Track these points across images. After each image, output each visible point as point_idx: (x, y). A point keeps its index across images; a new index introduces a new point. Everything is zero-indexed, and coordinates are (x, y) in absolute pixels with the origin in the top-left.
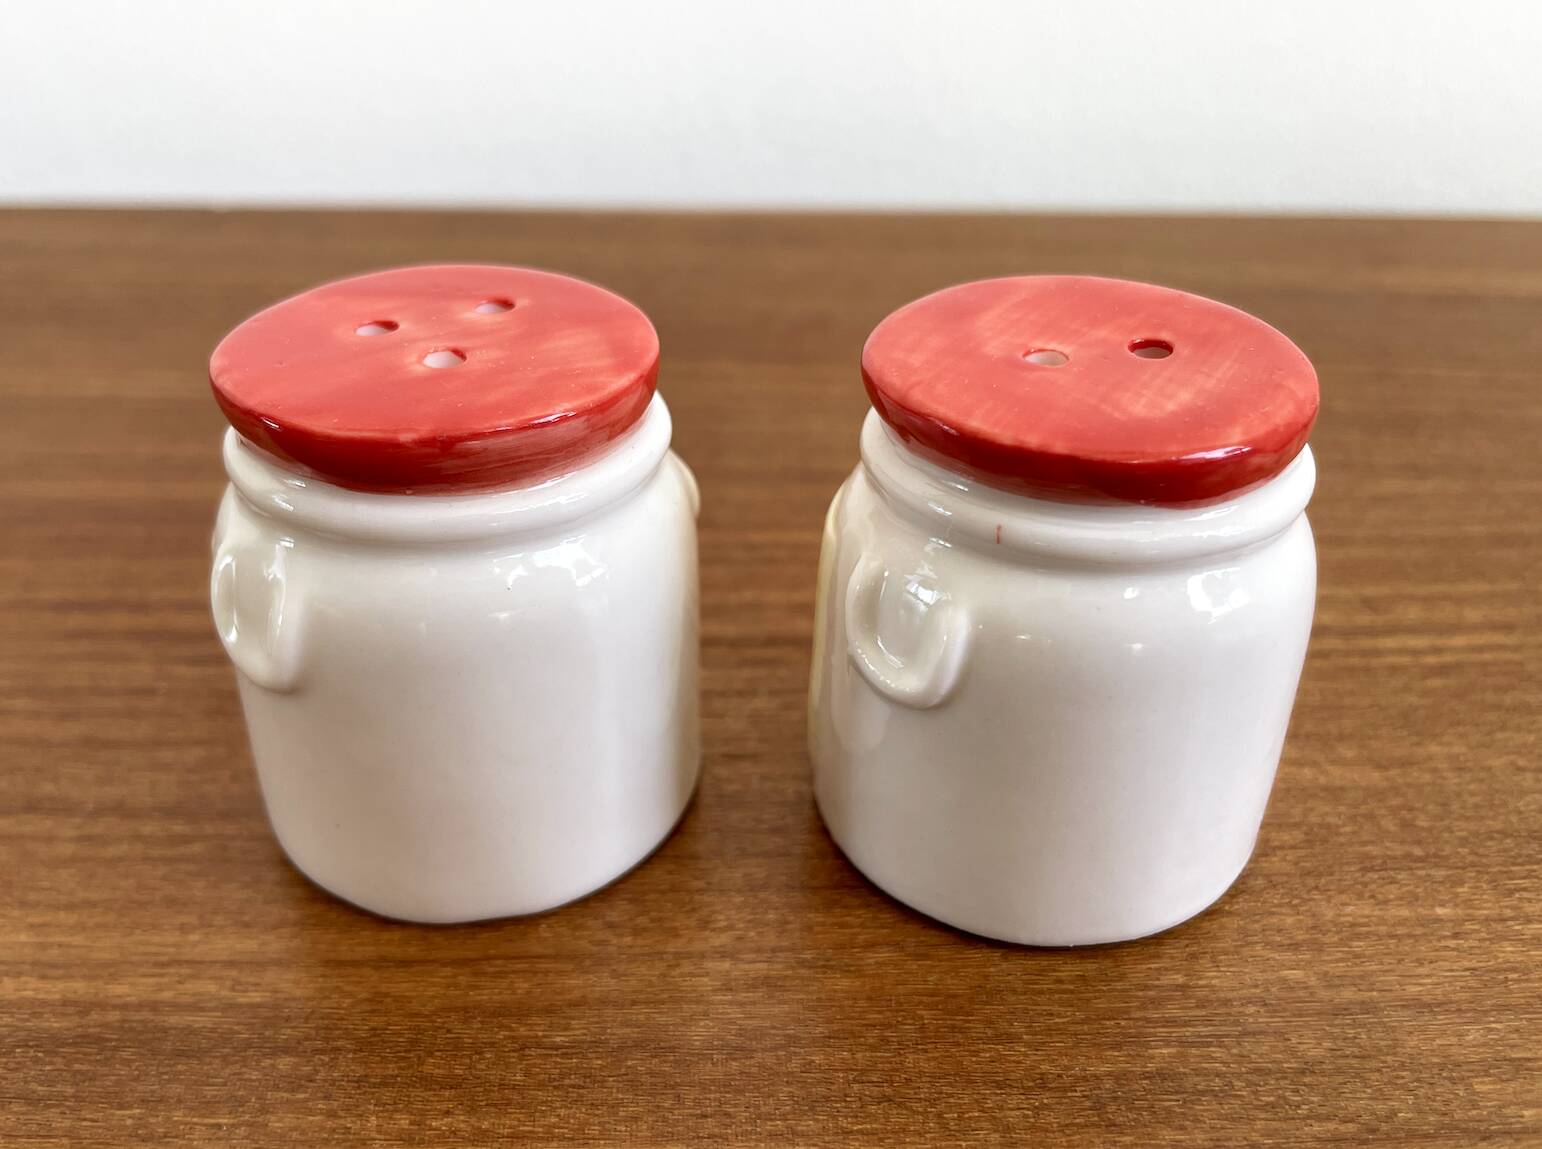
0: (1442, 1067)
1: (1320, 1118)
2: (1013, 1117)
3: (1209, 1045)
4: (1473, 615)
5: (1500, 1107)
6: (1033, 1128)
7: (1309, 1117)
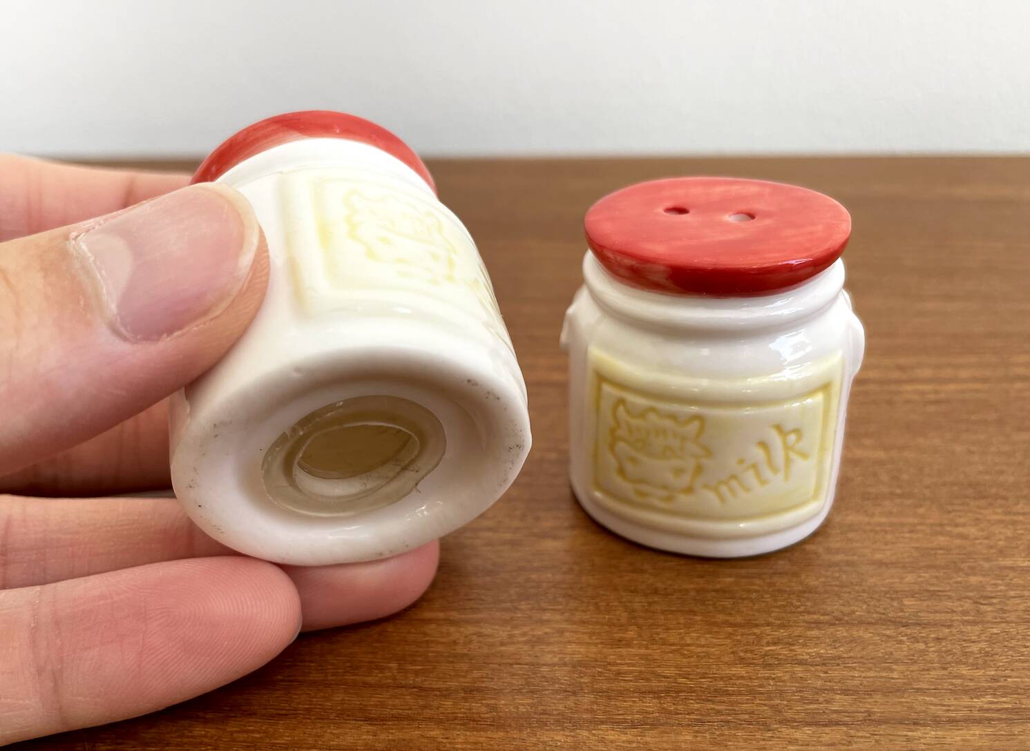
0: (886, 593)
1: (809, 613)
2: (637, 606)
3: (753, 578)
4: (964, 374)
5: (917, 612)
6: (646, 611)
7: (803, 612)
